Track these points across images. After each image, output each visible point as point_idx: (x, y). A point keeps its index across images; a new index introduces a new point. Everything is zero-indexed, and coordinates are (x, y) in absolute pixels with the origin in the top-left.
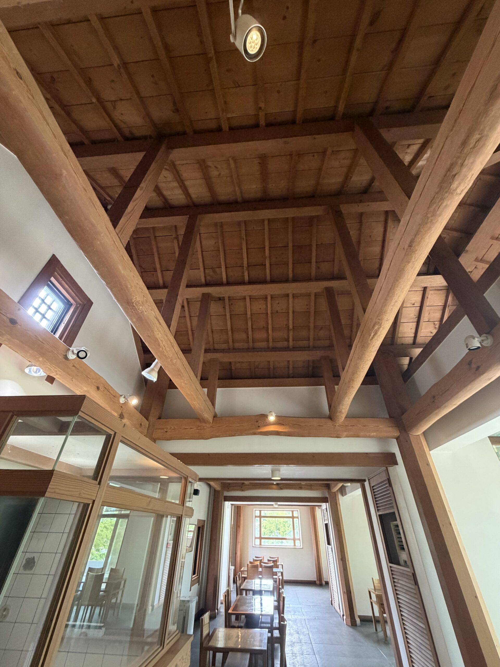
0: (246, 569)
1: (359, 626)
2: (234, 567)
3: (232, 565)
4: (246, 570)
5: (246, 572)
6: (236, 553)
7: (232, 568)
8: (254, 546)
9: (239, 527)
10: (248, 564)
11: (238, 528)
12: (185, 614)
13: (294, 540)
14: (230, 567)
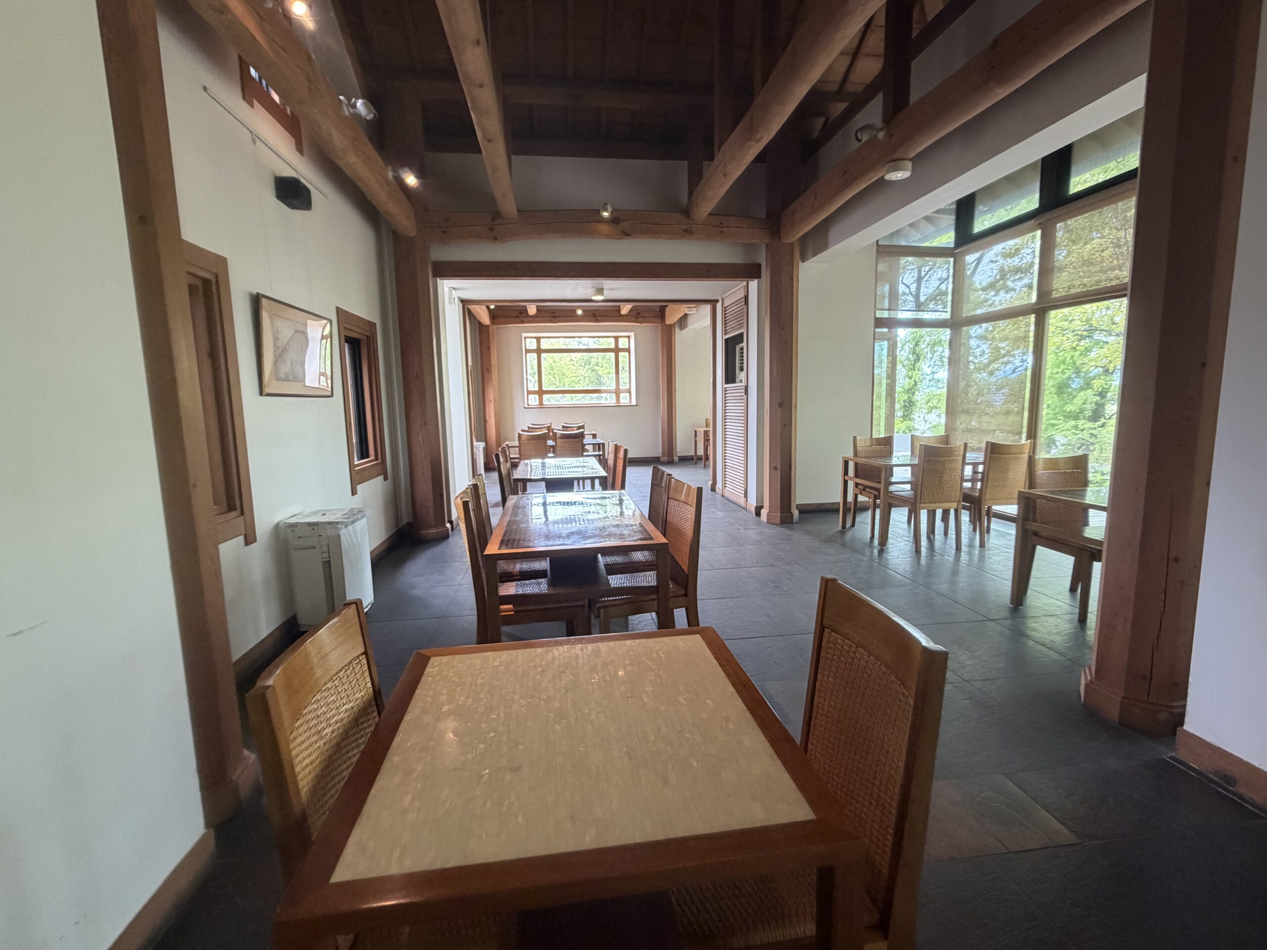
0: (516, 443)
1: (797, 523)
2: (484, 443)
3: (478, 441)
4: (518, 445)
5: (517, 449)
6: (485, 421)
7: (480, 446)
8: (526, 406)
9: (489, 371)
10: (519, 434)
11: (486, 374)
12: (326, 555)
13: (617, 392)
14: (475, 443)
